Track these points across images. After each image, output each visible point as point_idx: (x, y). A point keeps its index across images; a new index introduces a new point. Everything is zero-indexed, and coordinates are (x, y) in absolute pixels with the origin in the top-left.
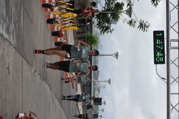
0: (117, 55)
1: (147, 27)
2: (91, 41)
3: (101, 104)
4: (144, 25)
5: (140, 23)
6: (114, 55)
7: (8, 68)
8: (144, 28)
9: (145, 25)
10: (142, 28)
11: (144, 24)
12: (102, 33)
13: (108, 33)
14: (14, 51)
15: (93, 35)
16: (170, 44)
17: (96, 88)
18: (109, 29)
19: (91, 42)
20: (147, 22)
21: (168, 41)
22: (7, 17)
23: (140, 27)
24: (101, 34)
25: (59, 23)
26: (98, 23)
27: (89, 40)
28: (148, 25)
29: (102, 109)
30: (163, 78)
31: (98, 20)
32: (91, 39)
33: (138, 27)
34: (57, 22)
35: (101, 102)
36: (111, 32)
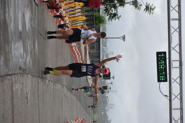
0: (124, 38)
1: (153, 10)
2: (99, 20)
3: (110, 79)
4: (149, 8)
5: (146, 6)
6: (121, 38)
7: (27, 98)
8: (151, 10)
9: (151, 8)
10: (148, 11)
11: (149, 6)
12: (110, 19)
13: (115, 19)
14: (31, 78)
15: (101, 15)
16: (171, 65)
17: (105, 55)
18: (117, 16)
19: (99, 22)
20: (153, 5)
21: (170, 61)
22: (24, 53)
23: (146, 10)
24: (109, 21)
25: (70, 27)
26: (105, 9)
27: (97, 20)
28: (154, 7)
29: (111, 82)
30: (165, 96)
31: (106, 6)
32: (99, 19)
33: (145, 10)
34: (67, 26)
35: (110, 76)
36: (118, 18)
